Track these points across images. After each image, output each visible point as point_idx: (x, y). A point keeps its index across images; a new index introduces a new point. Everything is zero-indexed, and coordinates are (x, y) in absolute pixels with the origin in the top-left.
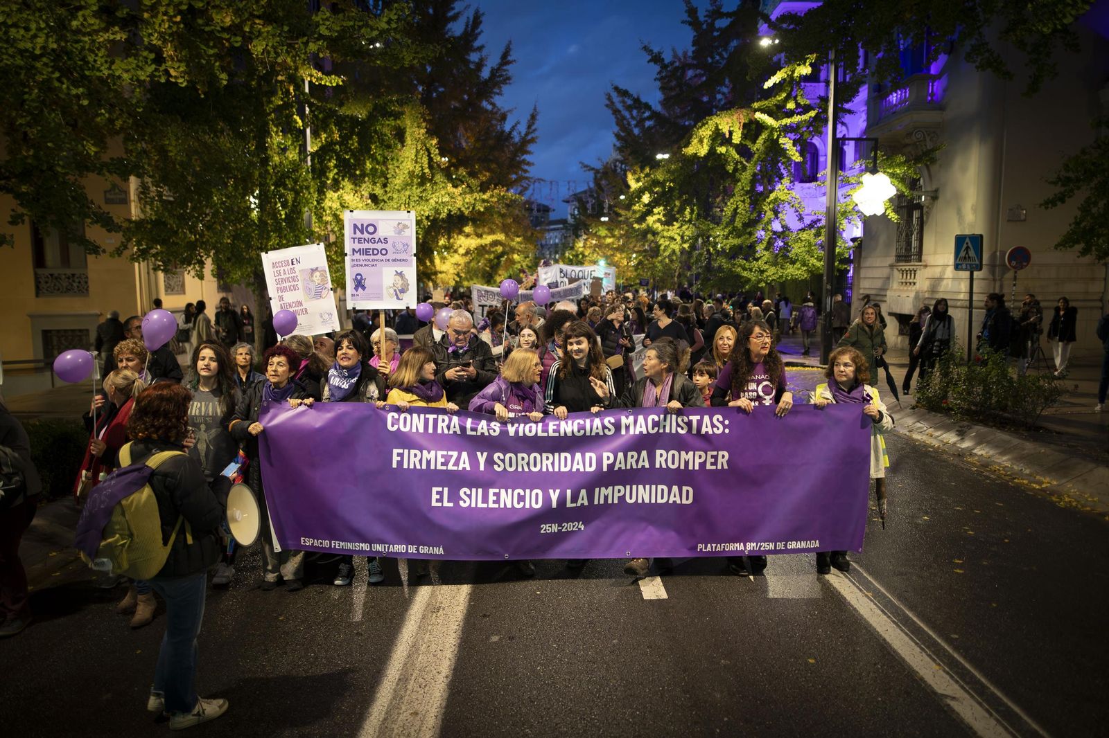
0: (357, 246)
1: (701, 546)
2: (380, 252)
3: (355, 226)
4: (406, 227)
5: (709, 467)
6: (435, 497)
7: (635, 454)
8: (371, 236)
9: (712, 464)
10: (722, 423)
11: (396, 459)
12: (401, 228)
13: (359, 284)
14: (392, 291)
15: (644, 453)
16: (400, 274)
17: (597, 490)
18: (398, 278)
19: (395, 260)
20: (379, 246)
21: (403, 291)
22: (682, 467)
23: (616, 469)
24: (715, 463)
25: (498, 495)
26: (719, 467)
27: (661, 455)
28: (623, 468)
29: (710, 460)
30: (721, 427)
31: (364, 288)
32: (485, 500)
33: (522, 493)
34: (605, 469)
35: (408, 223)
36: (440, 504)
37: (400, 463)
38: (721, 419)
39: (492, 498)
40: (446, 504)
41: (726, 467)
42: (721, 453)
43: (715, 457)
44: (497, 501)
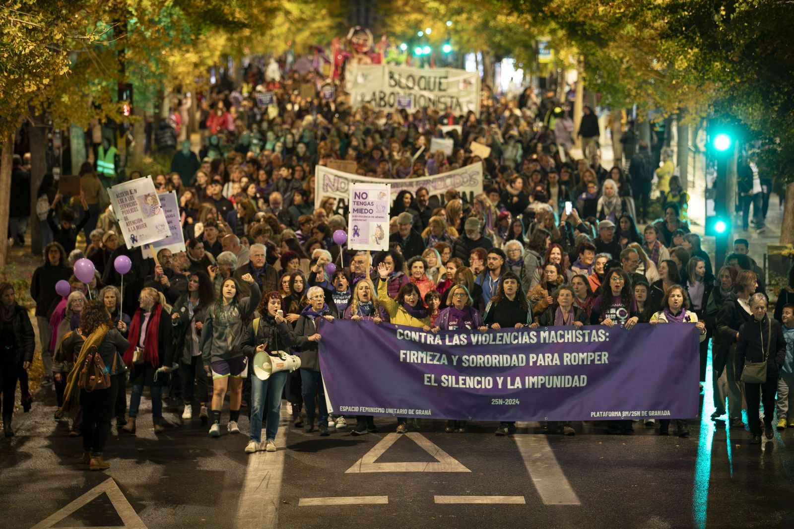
0: (356, 207)
1: (593, 414)
2: (369, 211)
3: (356, 194)
4: (384, 195)
5: (597, 362)
6: (426, 380)
7: (550, 355)
8: (364, 201)
9: (598, 360)
10: (604, 334)
11: (402, 356)
12: (381, 195)
13: (356, 233)
14: (374, 238)
15: (556, 355)
16: (380, 227)
17: (527, 378)
18: (378, 229)
19: (377, 217)
20: (368, 207)
21: (380, 238)
22: (580, 363)
23: (538, 364)
24: (600, 360)
25: (464, 380)
26: (603, 362)
27: (567, 357)
28: (543, 364)
29: (597, 358)
30: (604, 337)
31: (358, 235)
32: (457, 382)
33: (480, 379)
34: (531, 364)
35: (385, 192)
36: (429, 384)
37: (405, 359)
38: (604, 332)
39: (461, 382)
40: (433, 384)
41: (607, 362)
42: (603, 353)
43: (600, 356)
44: (464, 384)
